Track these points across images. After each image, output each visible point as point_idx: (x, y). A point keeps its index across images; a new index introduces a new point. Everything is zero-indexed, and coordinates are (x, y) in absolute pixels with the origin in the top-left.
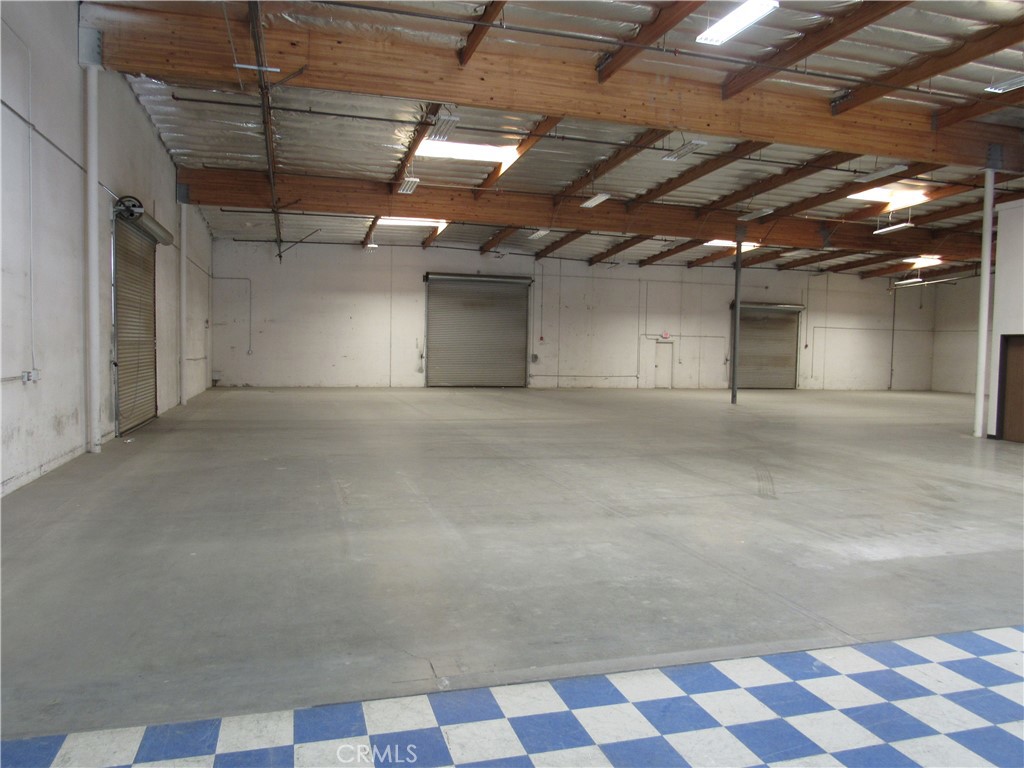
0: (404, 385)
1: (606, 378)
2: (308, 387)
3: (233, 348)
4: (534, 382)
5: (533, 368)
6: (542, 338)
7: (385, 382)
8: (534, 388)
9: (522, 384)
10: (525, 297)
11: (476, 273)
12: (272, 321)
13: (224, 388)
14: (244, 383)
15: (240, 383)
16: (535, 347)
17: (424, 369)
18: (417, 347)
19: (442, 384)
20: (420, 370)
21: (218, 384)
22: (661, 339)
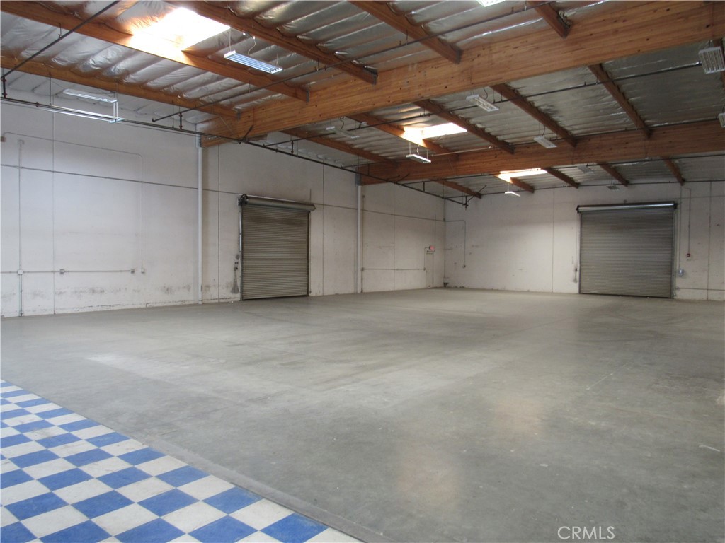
0: (562, 292)
2: (498, 290)
3: (455, 264)
5: (679, 282)
6: (689, 255)
7: (548, 289)
8: (679, 300)
9: (667, 294)
10: (671, 219)
11: (622, 202)
12: (477, 246)
13: (450, 288)
14: (461, 285)
15: (459, 285)
16: (682, 263)
17: (578, 280)
18: (573, 263)
19: (593, 292)
20: (575, 281)
21: (448, 285)
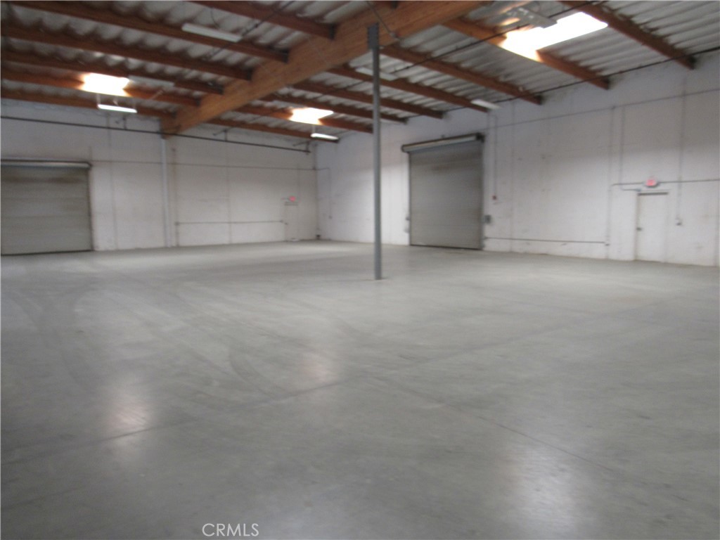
1: (565, 242)
3: (324, 214)
4: (490, 245)
5: (488, 230)
6: (495, 198)
8: (488, 252)
9: (477, 247)
10: (478, 155)
12: (338, 195)
14: (329, 237)
16: (490, 208)
17: (408, 229)
18: (404, 211)
19: (419, 243)
20: (406, 231)
21: (320, 238)
22: (645, 190)
